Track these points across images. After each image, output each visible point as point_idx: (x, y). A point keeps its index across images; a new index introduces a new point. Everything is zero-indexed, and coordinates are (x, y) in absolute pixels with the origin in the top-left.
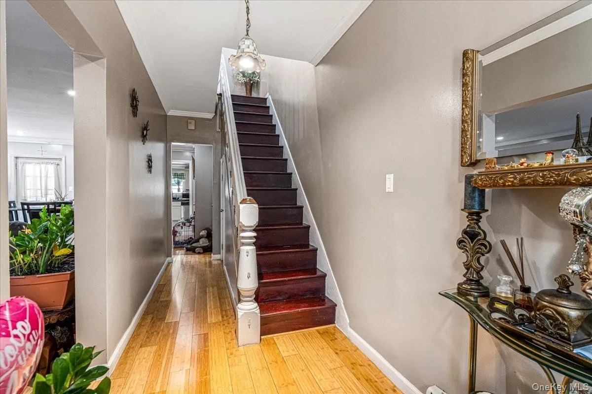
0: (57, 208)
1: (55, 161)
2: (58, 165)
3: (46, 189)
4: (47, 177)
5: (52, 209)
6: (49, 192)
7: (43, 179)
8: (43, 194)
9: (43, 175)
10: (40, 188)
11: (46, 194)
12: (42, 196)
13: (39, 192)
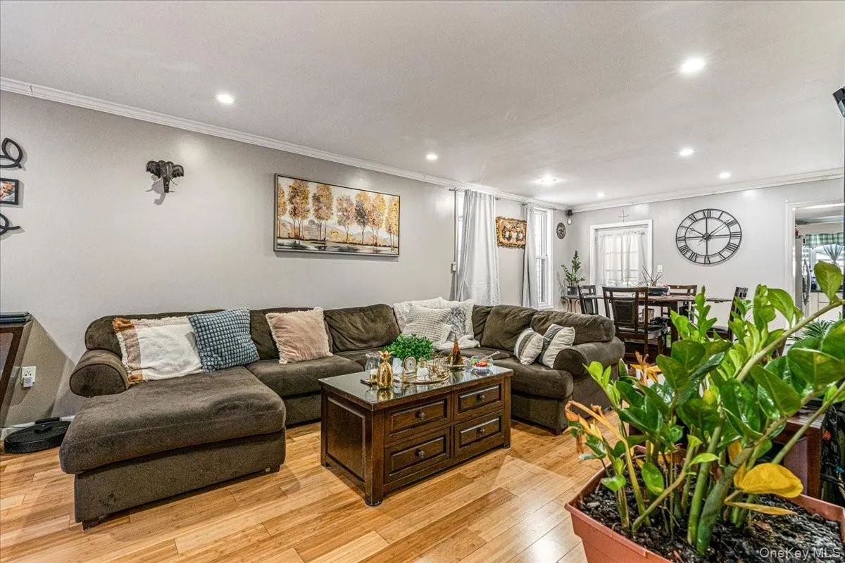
0: (649, 297)
1: (639, 229)
2: (643, 233)
3: (628, 270)
4: (629, 252)
5: (641, 298)
6: (632, 274)
7: (625, 256)
8: (624, 276)
9: (625, 250)
10: (620, 269)
11: (628, 277)
12: (622, 280)
13: (620, 273)
